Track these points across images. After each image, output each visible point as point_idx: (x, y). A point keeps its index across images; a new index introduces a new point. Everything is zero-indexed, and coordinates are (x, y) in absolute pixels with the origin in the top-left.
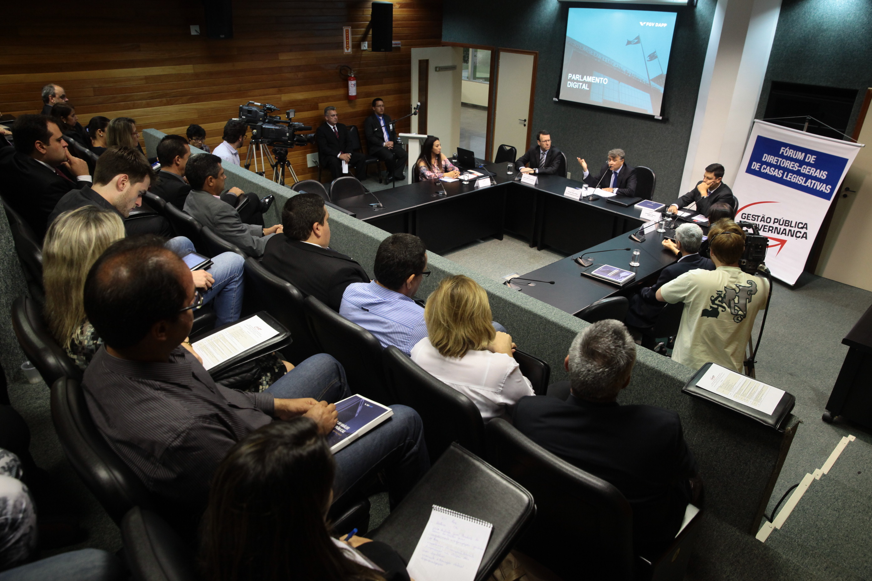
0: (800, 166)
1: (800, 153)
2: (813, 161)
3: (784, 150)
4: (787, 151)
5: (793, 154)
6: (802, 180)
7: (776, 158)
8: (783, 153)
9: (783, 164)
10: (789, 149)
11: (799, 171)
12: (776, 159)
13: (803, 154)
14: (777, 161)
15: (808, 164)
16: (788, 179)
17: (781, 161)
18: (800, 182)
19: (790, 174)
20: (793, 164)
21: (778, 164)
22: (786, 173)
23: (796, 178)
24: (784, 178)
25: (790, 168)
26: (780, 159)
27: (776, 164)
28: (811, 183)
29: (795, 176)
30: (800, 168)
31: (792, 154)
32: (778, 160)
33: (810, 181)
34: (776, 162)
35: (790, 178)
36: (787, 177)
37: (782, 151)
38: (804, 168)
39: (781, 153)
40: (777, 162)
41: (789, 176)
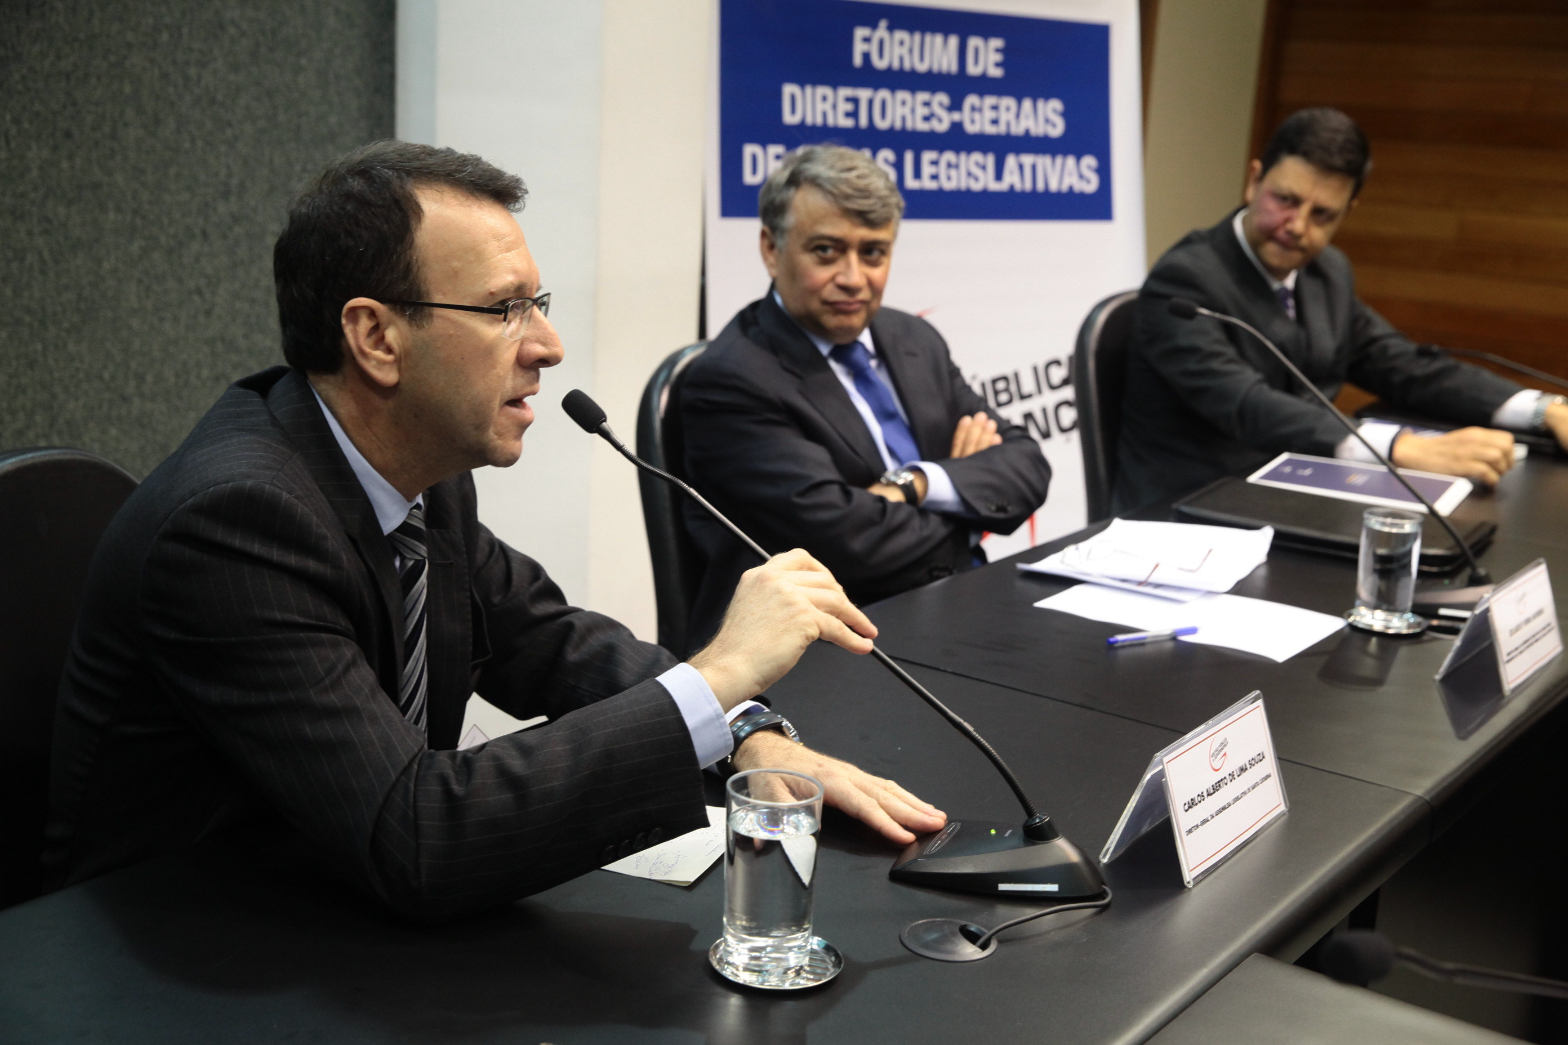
0: (956, 106)
1: (939, 39)
2: (997, 65)
3: (867, 40)
4: (881, 43)
5: (911, 51)
6: (984, 168)
7: (844, 92)
8: (866, 56)
9: (883, 115)
10: (891, 28)
11: (957, 127)
12: (848, 99)
13: (954, 41)
14: (849, 107)
15: (984, 86)
16: (929, 184)
17: (871, 102)
18: (976, 179)
19: (928, 156)
20: (927, 104)
21: (863, 122)
22: (909, 157)
23: (957, 167)
24: (911, 183)
25: (922, 126)
26: (864, 94)
27: (848, 123)
28: (1021, 167)
29: (949, 156)
30: (956, 116)
31: (904, 51)
32: (855, 101)
33: (1011, 161)
34: (848, 115)
35: (935, 177)
36: (917, 174)
37: (859, 48)
38: (973, 109)
39: (858, 61)
40: (854, 114)
41: (927, 170)
